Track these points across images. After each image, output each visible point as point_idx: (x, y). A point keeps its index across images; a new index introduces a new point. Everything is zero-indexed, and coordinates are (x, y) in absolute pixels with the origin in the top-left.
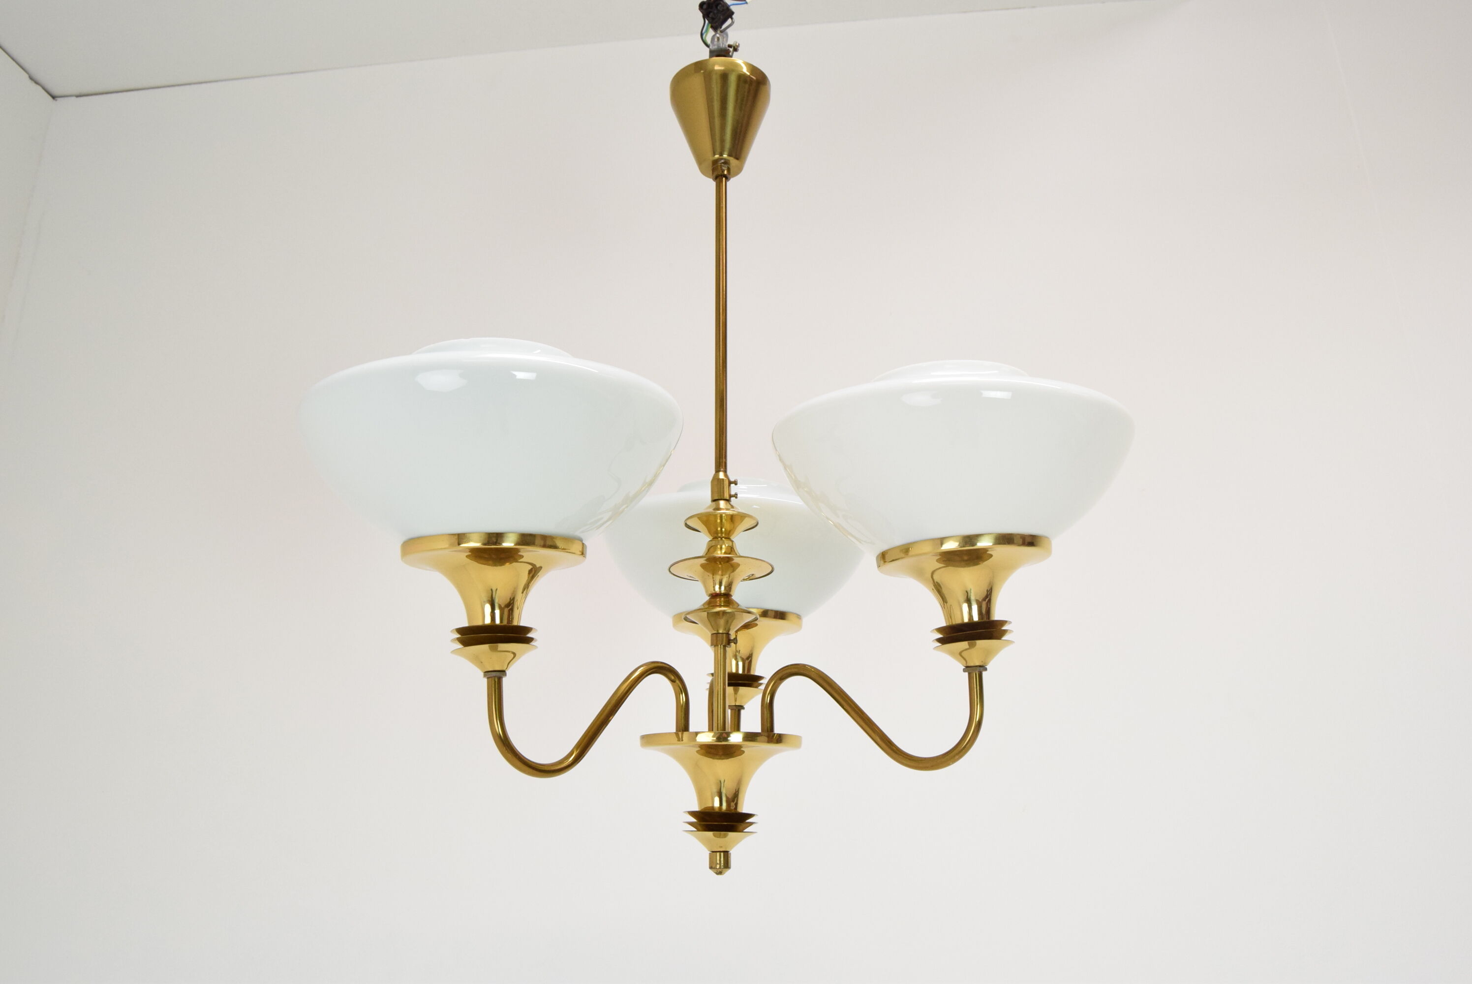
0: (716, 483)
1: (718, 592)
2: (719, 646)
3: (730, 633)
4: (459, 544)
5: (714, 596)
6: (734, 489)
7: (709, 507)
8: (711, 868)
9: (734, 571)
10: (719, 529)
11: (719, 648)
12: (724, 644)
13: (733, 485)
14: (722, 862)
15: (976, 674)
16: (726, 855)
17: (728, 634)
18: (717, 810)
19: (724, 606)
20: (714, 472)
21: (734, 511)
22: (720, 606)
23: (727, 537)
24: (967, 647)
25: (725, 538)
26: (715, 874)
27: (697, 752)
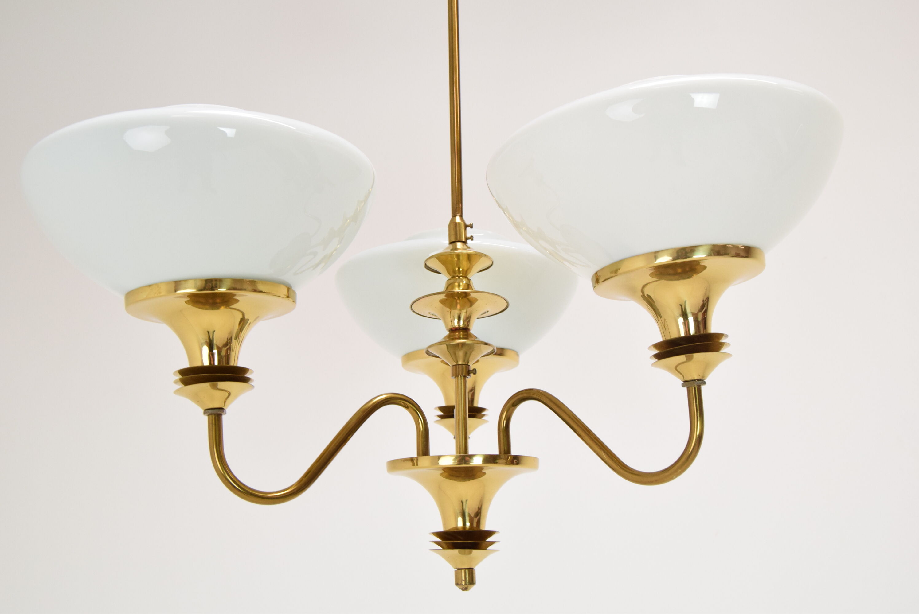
0: (452, 226)
1: (457, 327)
2: (460, 377)
3: (469, 364)
4: (176, 291)
5: (453, 330)
6: (470, 232)
7: (447, 248)
8: (457, 584)
9: (471, 305)
10: (457, 269)
11: (460, 379)
12: (464, 375)
13: (468, 229)
14: (467, 579)
15: (695, 388)
16: (471, 572)
17: (467, 365)
18: (461, 530)
19: (463, 338)
20: (450, 217)
21: (470, 251)
22: (460, 338)
23: (463, 275)
24: (685, 360)
25: (462, 277)
26: (461, 590)
27: (441, 474)
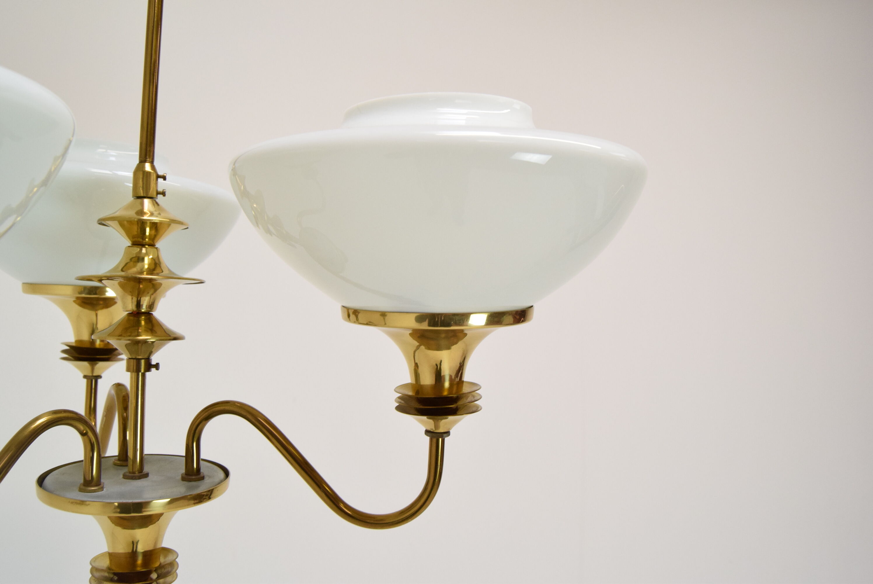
0: (139, 175)
1: (139, 311)
2: (136, 372)
3: (151, 358)
6: (161, 184)
7: (129, 208)
9: (156, 290)
12: (143, 370)
13: (160, 180)
17: (148, 359)
19: (145, 332)
20: (137, 161)
21: (160, 215)
25: (149, 245)
